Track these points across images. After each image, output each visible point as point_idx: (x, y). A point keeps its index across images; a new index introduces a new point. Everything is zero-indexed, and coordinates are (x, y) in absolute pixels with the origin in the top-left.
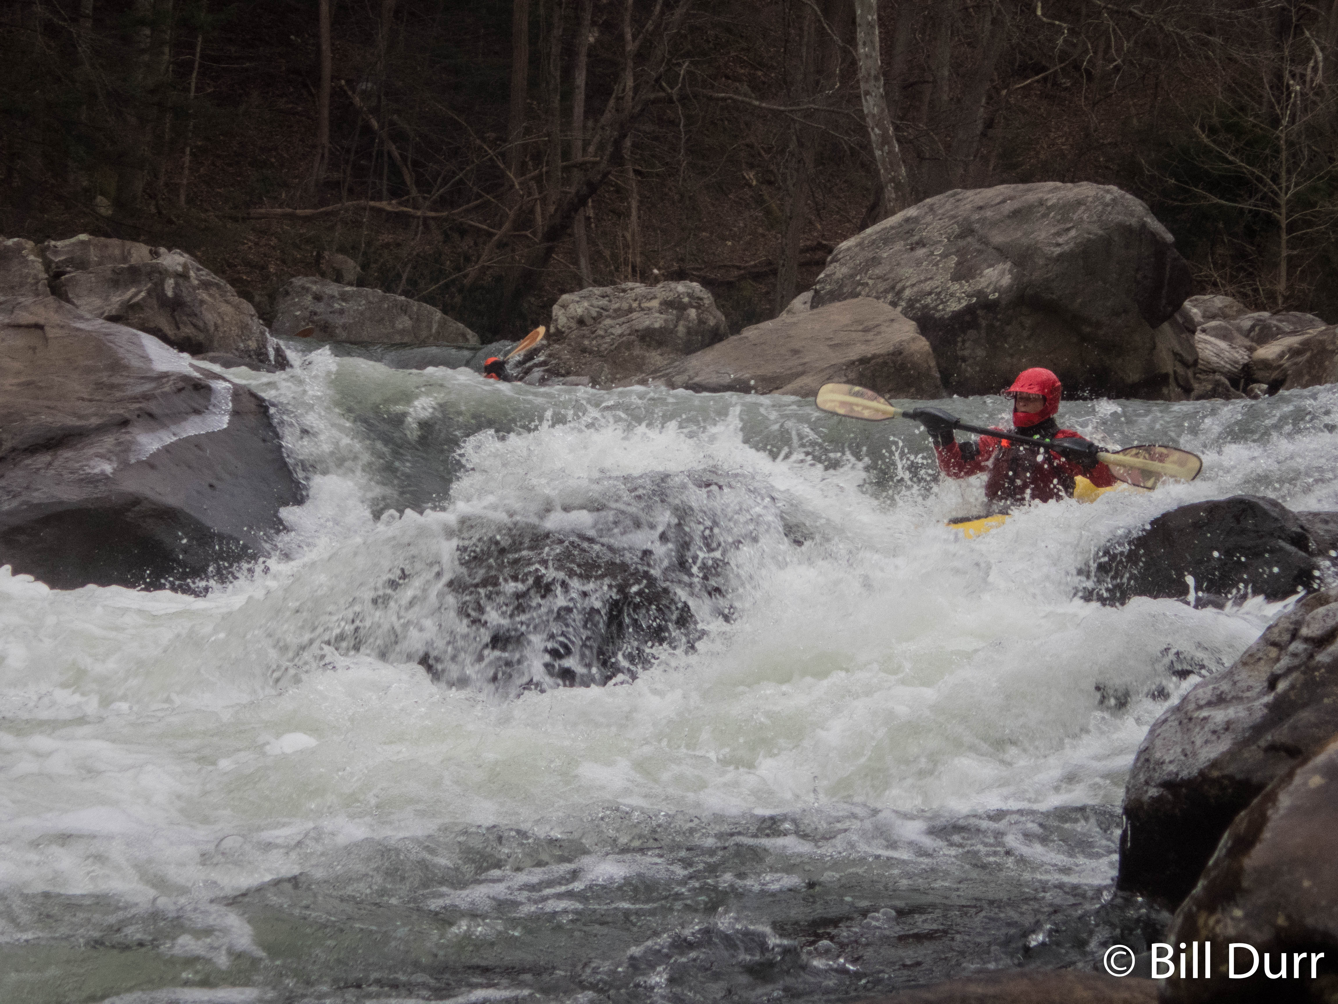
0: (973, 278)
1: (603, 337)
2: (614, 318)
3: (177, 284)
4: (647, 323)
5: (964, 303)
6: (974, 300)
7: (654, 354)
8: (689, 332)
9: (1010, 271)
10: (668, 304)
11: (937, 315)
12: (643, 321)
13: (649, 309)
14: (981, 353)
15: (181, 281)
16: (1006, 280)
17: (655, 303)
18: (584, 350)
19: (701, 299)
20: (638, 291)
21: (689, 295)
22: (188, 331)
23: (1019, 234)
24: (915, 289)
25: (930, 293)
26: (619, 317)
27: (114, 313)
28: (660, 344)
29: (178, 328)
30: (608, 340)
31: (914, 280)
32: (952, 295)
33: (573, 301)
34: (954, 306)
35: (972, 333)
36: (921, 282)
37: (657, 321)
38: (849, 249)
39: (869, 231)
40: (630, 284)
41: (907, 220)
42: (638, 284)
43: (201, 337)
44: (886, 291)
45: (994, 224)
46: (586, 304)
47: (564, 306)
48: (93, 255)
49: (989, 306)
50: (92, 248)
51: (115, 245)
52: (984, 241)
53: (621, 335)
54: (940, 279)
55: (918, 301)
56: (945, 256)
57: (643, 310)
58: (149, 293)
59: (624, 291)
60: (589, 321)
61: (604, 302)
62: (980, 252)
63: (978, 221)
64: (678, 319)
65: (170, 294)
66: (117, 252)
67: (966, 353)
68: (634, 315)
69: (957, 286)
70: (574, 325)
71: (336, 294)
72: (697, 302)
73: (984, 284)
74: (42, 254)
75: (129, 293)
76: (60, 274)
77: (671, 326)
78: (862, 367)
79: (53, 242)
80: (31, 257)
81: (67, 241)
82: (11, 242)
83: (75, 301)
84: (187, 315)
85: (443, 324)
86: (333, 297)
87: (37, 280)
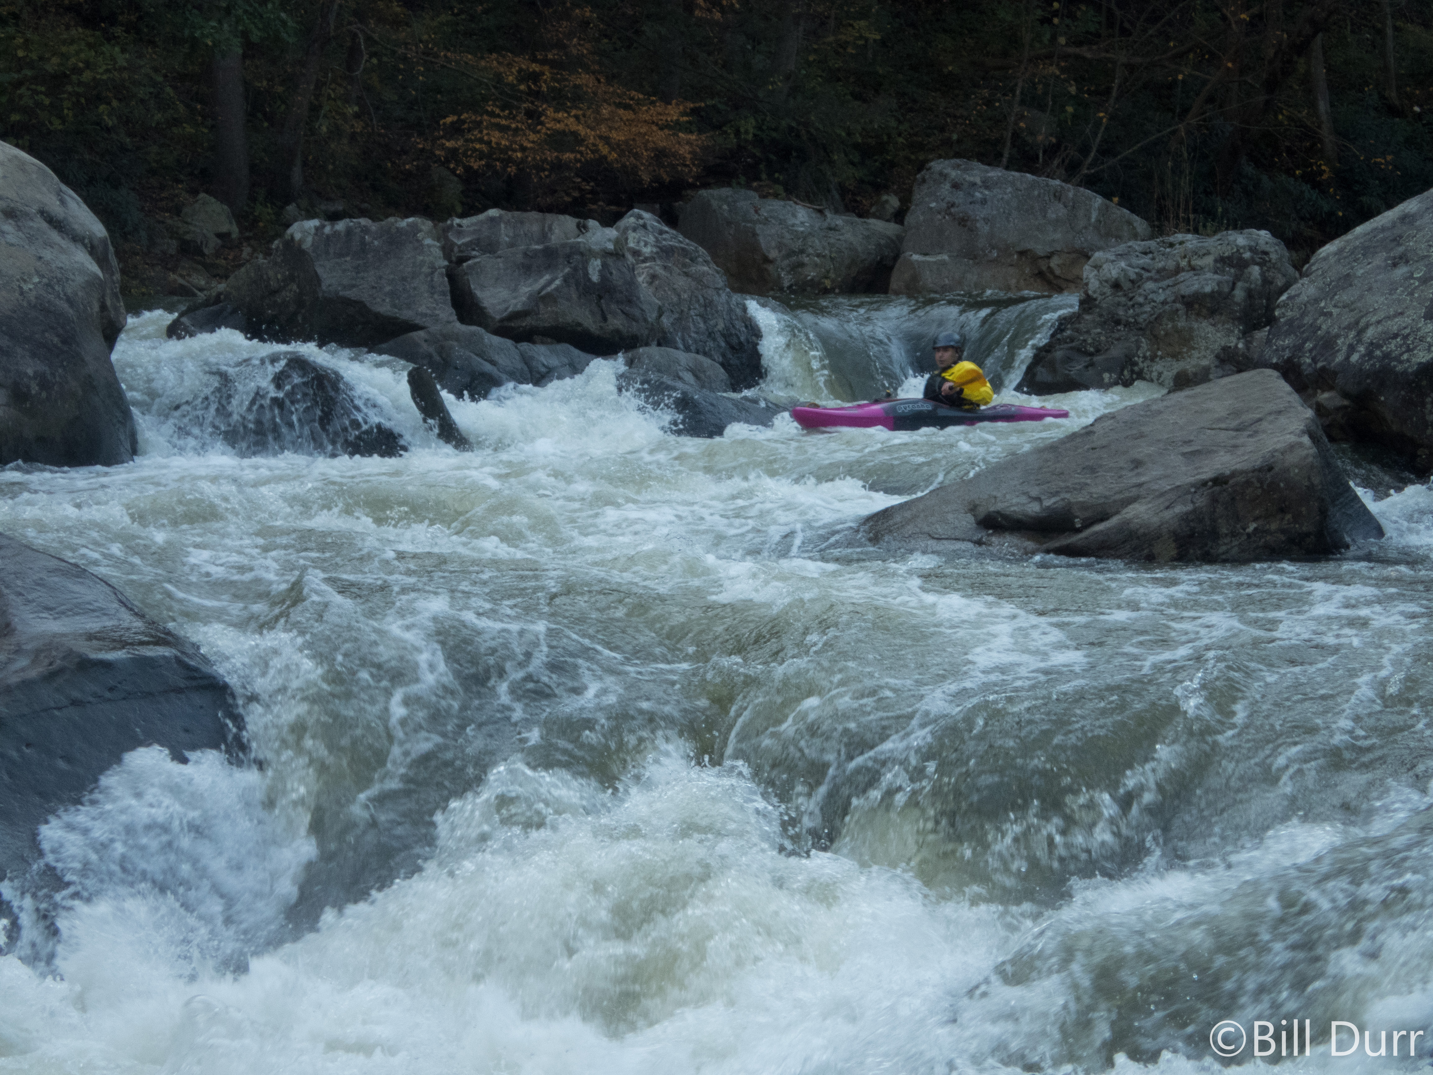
1: (1141, 305)
2: (1156, 281)
3: (604, 265)
4: (1196, 287)
7: (1205, 324)
8: (1250, 294)
10: (1223, 261)
11: (1400, 368)
12: (1192, 284)
13: (1202, 268)
15: (610, 261)
17: (1209, 260)
18: (1118, 322)
19: (1266, 253)
20: (1189, 245)
21: (1251, 249)
22: (616, 322)
24: (1380, 328)
25: (1395, 336)
26: (1164, 278)
27: (519, 307)
28: (1213, 312)
29: (605, 319)
30: (1147, 308)
31: (1381, 315)
32: (1422, 340)
33: (1107, 260)
34: (1423, 356)
36: (1389, 318)
37: (1208, 283)
40: (1180, 237)
41: (1406, 219)
42: (1189, 236)
43: (635, 328)
44: (1349, 327)
46: (1123, 264)
47: (1097, 267)
48: (505, 233)
50: (503, 226)
51: (532, 221)
53: (1164, 303)
54: (1412, 317)
55: (1379, 347)
57: (1193, 269)
58: (565, 280)
59: (1171, 245)
60: (1127, 285)
61: (1145, 260)
64: (1237, 278)
65: (595, 278)
66: (535, 228)
68: (1182, 276)
70: (1108, 291)
71: (978, 180)
72: (1261, 257)
74: (442, 236)
75: (542, 281)
76: (461, 260)
77: (1226, 290)
78: (1217, 489)
79: (457, 221)
80: (428, 241)
81: (474, 219)
82: (404, 223)
83: (478, 293)
84: (618, 302)
85: (1104, 211)
86: (974, 184)
87: (433, 269)
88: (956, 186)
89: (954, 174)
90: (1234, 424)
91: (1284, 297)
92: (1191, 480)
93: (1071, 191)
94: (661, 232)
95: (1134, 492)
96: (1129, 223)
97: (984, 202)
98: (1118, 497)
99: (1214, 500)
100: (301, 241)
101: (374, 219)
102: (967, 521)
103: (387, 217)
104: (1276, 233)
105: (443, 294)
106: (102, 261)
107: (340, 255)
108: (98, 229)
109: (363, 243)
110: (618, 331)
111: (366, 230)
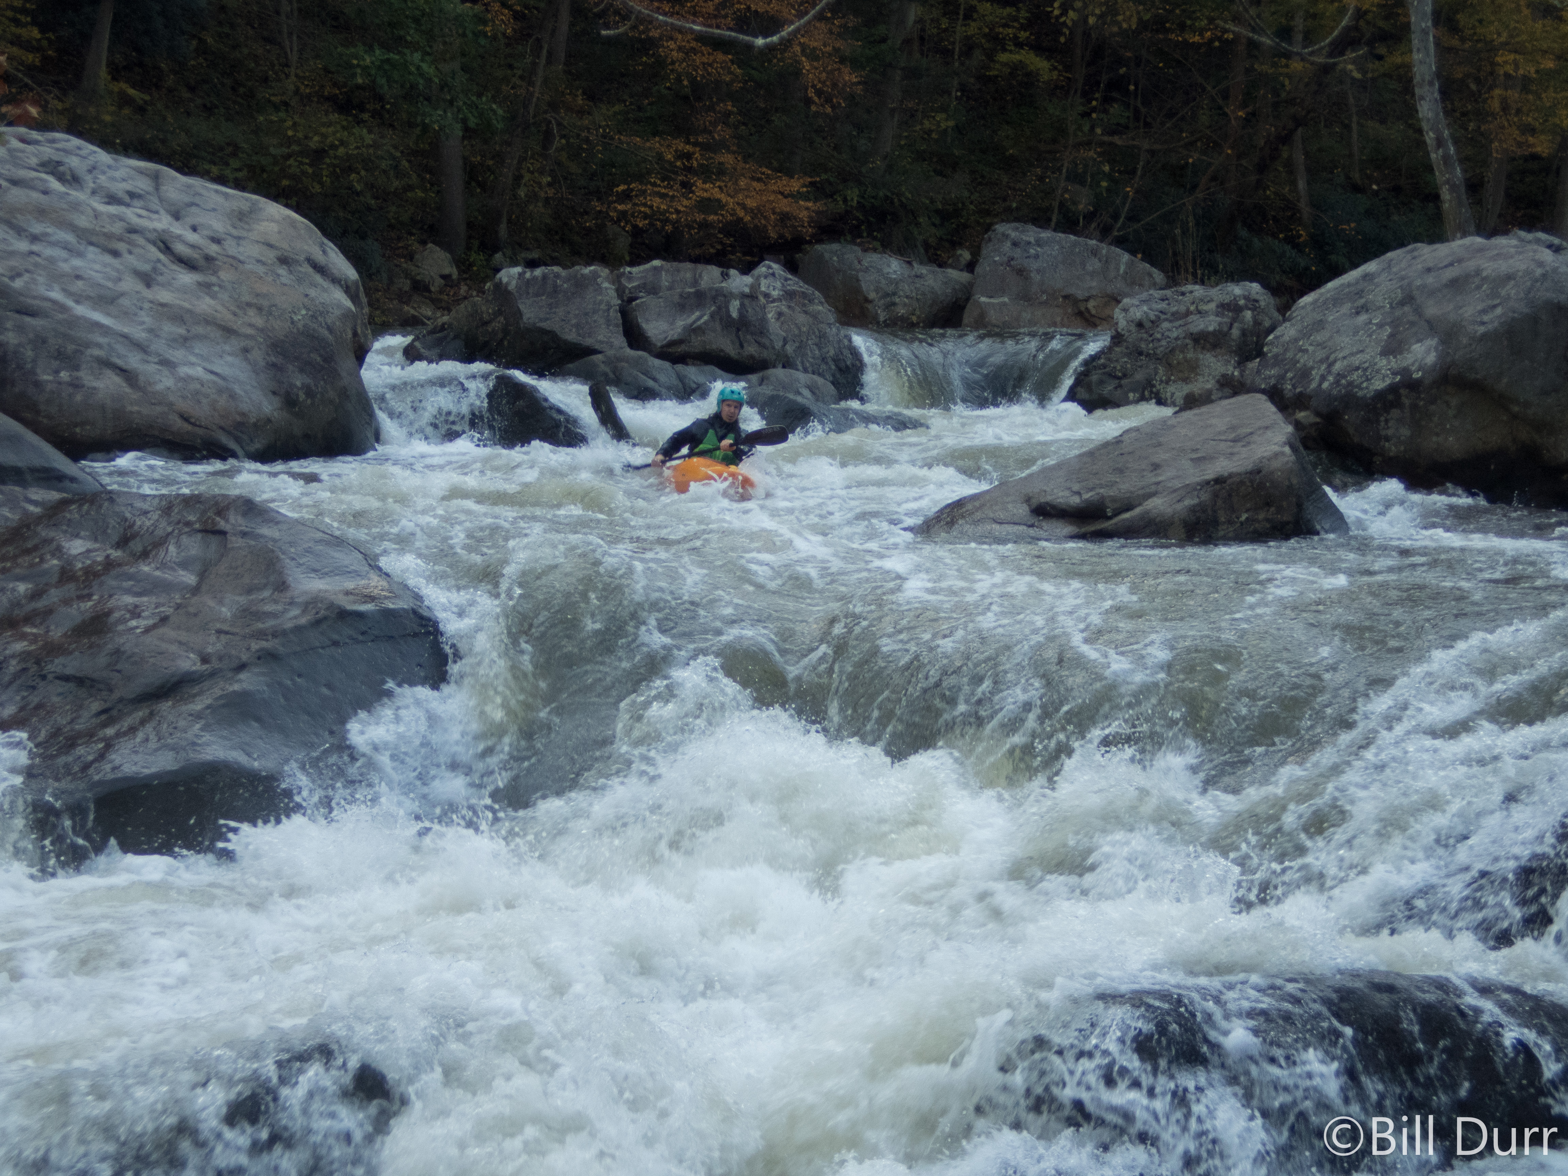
0: (1401, 353)
1: (1159, 340)
2: (1171, 321)
3: (742, 305)
4: (1202, 327)
5: (1388, 381)
6: (1398, 378)
7: (1208, 355)
8: (1244, 333)
9: (1436, 349)
10: (1223, 307)
11: (1360, 394)
12: (1198, 325)
13: (1206, 312)
14: (1405, 432)
15: (746, 302)
16: (1431, 359)
17: (1212, 306)
18: (1141, 353)
19: (1257, 301)
20: (1196, 294)
21: (1246, 298)
22: (751, 349)
23: (1451, 306)
24: (1345, 362)
25: (1357, 369)
26: (1177, 319)
27: (676, 337)
28: (1215, 346)
29: (742, 346)
30: (1164, 343)
31: (1346, 352)
32: (1378, 371)
33: (1133, 305)
34: (1379, 385)
35: (1395, 413)
36: (1352, 354)
37: (1211, 323)
38: (1303, 307)
39: (1330, 285)
40: (1190, 287)
41: (1366, 277)
42: (1197, 287)
43: (765, 354)
44: (1321, 361)
45: (1433, 293)
46: (1145, 308)
47: (1125, 310)
48: (665, 280)
49: (1413, 386)
50: (663, 273)
51: (687, 270)
52: (1418, 311)
53: (1177, 339)
54: (1371, 354)
55: (1344, 377)
56: (1381, 326)
57: (1200, 312)
58: (712, 316)
59: (1183, 294)
60: (1148, 324)
61: (1163, 305)
62: (1412, 324)
63: (1418, 288)
64: (1234, 320)
65: (735, 314)
66: (688, 275)
67: (1390, 432)
68: (1191, 318)
69: (1384, 362)
70: (1133, 328)
71: (1032, 240)
72: (1253, 303)
73: (1410, 361)
74: (617, 281)
75: (694, 317)
76: (632, 300)
77: (1225, 329)
78: (1218, 487)
79: (628, 269)
80: (606, 285)
81: (641, 268)
82: (588, 270)
83: (644, 326)
84: (752, 334)
85: (1130, 265)
86: (1029, 243)
87: (609, 307)
88: (1015, 244)
89: (1013, 234)
90: (1232, 436)
91: (1271, 337)
92: (1198, 479)
93: (1105, 249)
94: (786, 279)
95: (1153, 488)
96: (1150, 275)
97: (1037, 257)
98: (1141, 492)
99: (1216, 495)
100: (507, 284)
101: (565, 267)
102: (1023, 511)
103: (573, 265)
104: (1265, 285)
105: (617, 326)
106: (354, 298)
107: (537, 295)
108: (351, 273)
109: (555, 286)
110: (752, 357)
111: (557, 276)
